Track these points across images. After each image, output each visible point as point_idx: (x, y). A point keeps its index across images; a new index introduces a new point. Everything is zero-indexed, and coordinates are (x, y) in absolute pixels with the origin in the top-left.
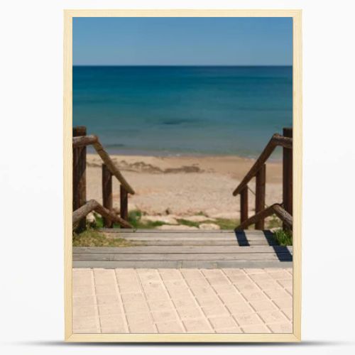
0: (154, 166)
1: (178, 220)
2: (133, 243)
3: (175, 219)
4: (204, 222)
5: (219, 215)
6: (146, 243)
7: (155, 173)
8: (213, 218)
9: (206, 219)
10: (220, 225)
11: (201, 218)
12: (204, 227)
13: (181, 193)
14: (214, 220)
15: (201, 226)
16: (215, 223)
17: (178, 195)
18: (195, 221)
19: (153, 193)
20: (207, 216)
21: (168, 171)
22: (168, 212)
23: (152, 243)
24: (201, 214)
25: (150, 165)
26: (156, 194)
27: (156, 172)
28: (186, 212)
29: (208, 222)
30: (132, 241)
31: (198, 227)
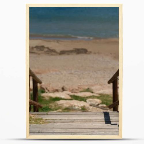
0: (51, 49)
1: (71, 96)
2: (47, 121)
3: (69, 95)
4: (90, 97)
5: (101, 92)
6: (54, 121)
7: (52, 55)
8: (97, 94)
9: (91, 94)
10: (101, 99)
11: (88, 94)
12: (90, 101)
13: (73, 72)
14: (97, 95)
15: (87, 100)
16: (98, 98)
17: (71, 73)
18: (84, 96)
19: (52, 72)
20: (92, 92)
21: (63, 53)
22: (63, 89)
23: (57, 121)
24: (88, 90)
25: (48, 48)
26: (54, 73)
27: (54, 53)
28: (77, 88)
29: (93, 97)
30: (46, 119)
31: (85, 101)
